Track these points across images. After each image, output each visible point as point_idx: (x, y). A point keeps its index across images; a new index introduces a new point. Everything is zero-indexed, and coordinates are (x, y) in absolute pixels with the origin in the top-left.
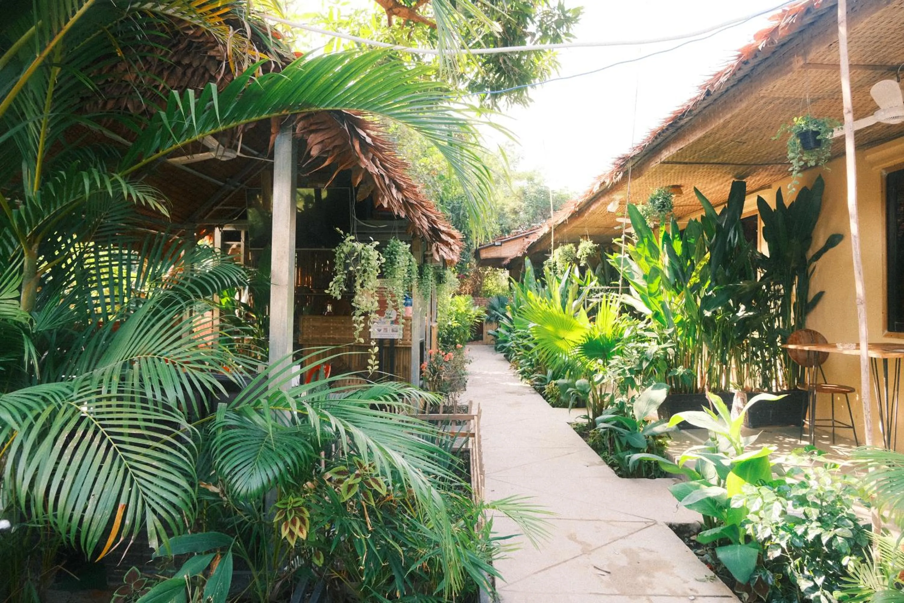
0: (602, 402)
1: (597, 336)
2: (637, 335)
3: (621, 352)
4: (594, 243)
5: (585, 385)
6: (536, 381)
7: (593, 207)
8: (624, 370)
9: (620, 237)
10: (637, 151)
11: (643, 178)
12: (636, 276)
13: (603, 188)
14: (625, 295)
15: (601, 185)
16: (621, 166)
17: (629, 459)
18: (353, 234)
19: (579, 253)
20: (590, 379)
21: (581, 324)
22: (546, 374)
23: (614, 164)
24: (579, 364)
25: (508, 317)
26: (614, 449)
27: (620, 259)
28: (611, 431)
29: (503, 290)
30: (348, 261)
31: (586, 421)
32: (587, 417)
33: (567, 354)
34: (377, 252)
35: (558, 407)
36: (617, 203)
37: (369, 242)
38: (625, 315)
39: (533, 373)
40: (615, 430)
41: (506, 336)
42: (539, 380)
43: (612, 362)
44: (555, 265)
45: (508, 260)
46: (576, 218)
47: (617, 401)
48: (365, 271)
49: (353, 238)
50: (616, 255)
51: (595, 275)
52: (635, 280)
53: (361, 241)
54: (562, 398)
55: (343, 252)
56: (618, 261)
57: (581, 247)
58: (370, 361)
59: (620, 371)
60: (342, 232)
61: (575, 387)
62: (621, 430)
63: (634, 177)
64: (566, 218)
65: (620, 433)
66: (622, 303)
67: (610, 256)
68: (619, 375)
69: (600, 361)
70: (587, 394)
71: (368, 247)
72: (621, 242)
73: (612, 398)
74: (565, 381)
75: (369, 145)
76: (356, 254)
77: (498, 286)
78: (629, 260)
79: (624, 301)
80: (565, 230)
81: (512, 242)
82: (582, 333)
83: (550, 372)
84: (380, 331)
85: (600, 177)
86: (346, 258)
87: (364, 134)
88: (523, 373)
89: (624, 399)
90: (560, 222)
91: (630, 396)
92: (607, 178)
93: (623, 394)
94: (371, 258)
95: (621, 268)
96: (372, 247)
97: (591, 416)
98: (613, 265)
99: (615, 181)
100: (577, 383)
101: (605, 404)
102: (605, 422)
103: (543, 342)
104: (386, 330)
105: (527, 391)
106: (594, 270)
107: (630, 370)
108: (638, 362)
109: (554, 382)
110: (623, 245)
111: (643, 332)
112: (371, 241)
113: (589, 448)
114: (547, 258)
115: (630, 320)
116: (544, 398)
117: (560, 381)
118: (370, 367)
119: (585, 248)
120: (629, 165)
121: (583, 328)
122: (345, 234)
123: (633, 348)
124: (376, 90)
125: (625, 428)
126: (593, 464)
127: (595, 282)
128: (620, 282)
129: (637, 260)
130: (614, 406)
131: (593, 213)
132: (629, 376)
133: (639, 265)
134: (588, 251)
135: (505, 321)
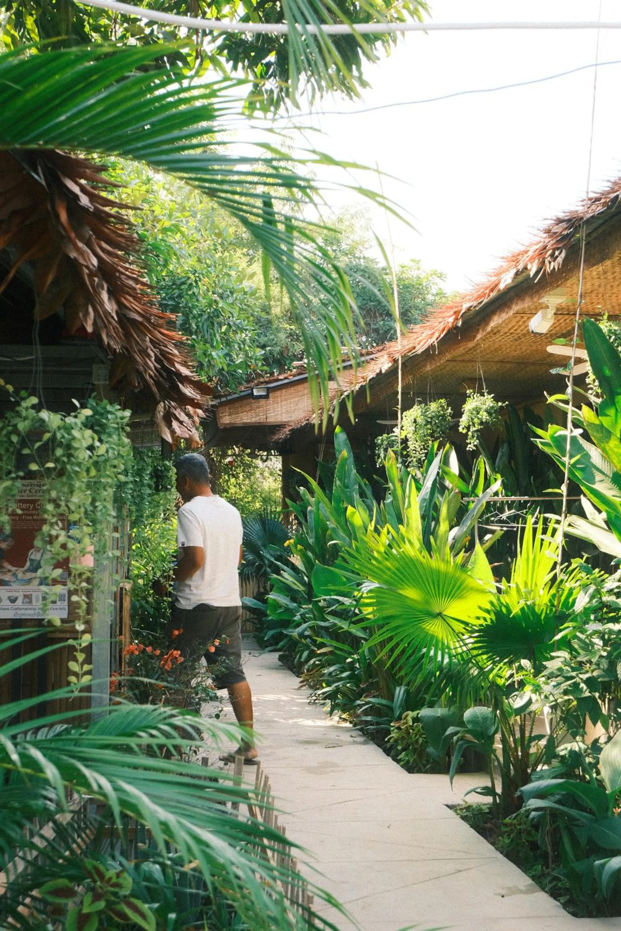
0: (526, 754)
1: (516, 610)
2: (604, 605)
3: (566, 644)
4: (496, 399)
5: (485, 719)
6: (366, 713)
7: (496, 321)
8: (576, 685)
9: (563, 392)
10: (599, 209)
11: (608, 263)
12: (598, 477)
13: (520, 278)
14: (573, 518)
15: (517, 274)
16: (564, 238)
17: (603, 865)
18: (33, 393)
19: (464, 420)
20: (497, 705)
21: (480, 583)
22: (391, 697)
23: (548, 231)
24: (475, 672)
25: (294, 568)
26: (559, 858)
27: (564, 438)
28: (553, 814)
29: (266, 500)
30: (26, 451)
31: (489, 799)
32: (489, 791)
33: (445, 648)
34: (89, 432)
35: (419, 771)
36: (551, 312)
37: (70, 410)
38: (576, 562)
39: (359, 696)
40: (563, 813)
41: (287, 610)
42: (373, 710)
43: (552, 665)
44: (406, 447)
45: (287, 430)
46: (457, 343)
47: (563, 749)
48: (62, 473)
49: (34, 400)
50: (554, 430)
51: (494, 470)
52: (597, 486)
53: (53, 409)
54: (430, 750)
55: (16, 431)
56: (560, 442)
57: (469, 406)
58: (73, 666)
59: (565, 685)
60: (10, 388)
61: (461, 723)
62: (574, 812)
63: (591, 262)
64: (433, 340)
65: (572, 819)
66: (566, 535)
67: (539, 432)
68: (566, 692)
69: (525, 663)
70: (491, 740)
71: (70, 420)
72: (566, 402)
73: (552, 744)
74: (439, 711)
75: (84, 209)
76: (47, 436)
77: (252, 491)
78: (582, 441)
79: (570, 530)
80: (428, 368)
81: (292, 390)
82: (485, 601)
83: (400, 692)
84: (13, 600)
85: (515, 259)
86: (23, 443)
87: (76, 189)
88: (331, 696)
89: (577, 745)
90: (420, 350)
91: (589, 740)
92: (532, 259)
93: (574, 736)
94: (75, 444)
95: (566, 459)
96: (78, 421)
97: (499, 790)
98: (547, 450)
99: (549, 268)
100: (468, 714)
101: (532, 759)
102: (541, 794)
103: (393, 624)
104: (28, 598)
105: (346, 737)
106: (492, 459)
107: (588, 682)
108: (605, 664)
109: (411, 714)
110: (570, 408)
111: (613, 598)
112: (75, 409)
113: (500, 856)
114: (389, 430)
115: (588, 572)
116: (387, 752)
117: (425, 712)
118: (73, 679)
119: (478, 410)
120: (581, 235)
121: (483, 591)
122: (17, 391)
123: (595, 632)
124: (131, 115)
125: (582, 808)
126: (513, 891)
127: (497, 486)
128: (564, 489)
129: (601, 440)
130: (555, 762)
131: (495, 332)
132: (587, 694)
133: (604, 450)
134: (484, 416)
135: (287, 577)
